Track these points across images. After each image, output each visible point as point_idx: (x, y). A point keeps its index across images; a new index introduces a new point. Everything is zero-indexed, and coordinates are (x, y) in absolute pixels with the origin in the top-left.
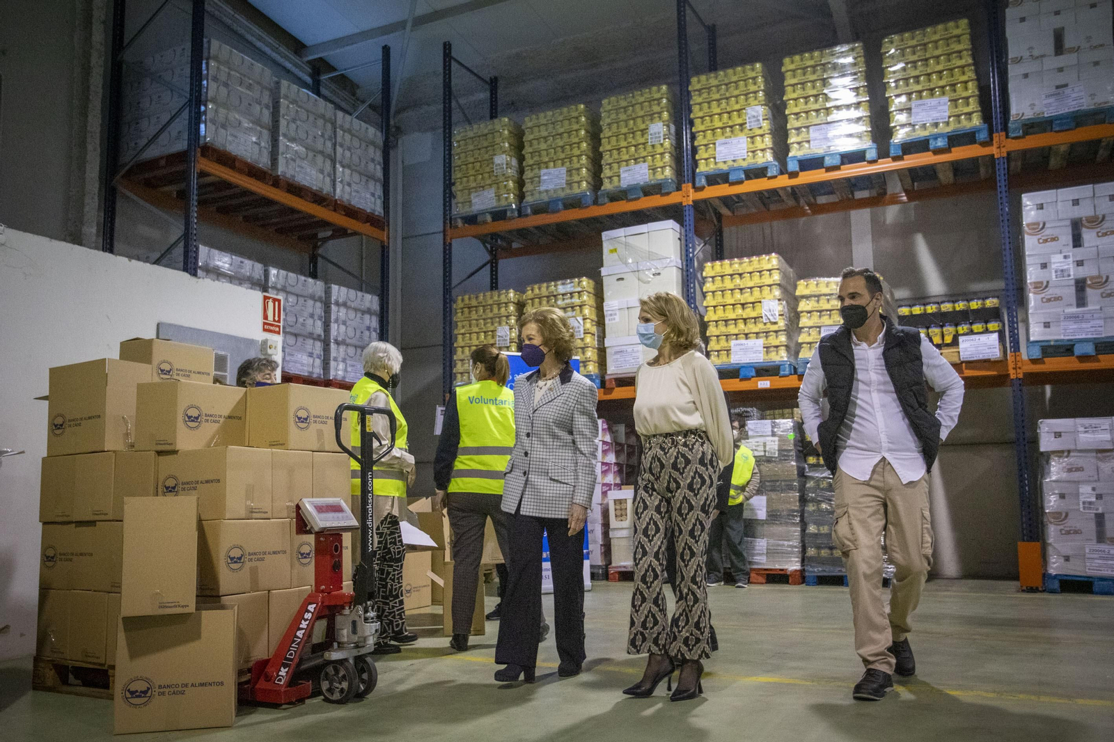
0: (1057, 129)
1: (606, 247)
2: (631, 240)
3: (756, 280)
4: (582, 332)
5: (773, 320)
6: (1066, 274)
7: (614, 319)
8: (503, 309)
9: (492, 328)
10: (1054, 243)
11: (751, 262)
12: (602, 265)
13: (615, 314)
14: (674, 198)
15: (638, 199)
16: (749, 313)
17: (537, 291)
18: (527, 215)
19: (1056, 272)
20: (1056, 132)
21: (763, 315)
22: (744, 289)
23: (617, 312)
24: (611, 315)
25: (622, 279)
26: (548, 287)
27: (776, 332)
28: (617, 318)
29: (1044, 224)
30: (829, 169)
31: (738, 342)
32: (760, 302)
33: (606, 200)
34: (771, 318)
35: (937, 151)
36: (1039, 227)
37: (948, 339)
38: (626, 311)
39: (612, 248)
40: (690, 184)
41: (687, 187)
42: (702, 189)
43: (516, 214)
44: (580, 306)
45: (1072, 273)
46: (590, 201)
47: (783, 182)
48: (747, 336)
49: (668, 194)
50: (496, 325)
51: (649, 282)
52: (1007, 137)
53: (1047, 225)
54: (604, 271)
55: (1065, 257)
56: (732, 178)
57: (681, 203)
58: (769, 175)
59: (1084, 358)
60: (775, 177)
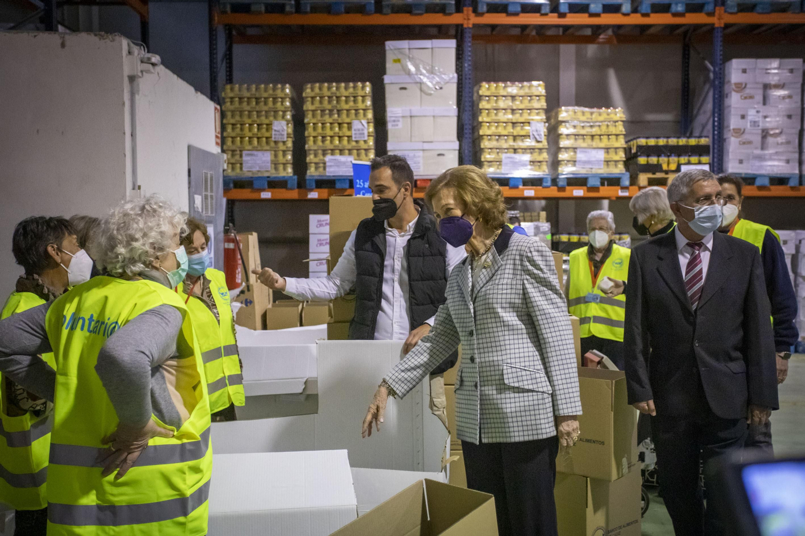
0: (760, 11)
1: (390, 57)
2: (415, 53)
3: (526, 104)
4: (366, 134)
5: (539, 140)
6: (757, 124)
7: (397, 125)
8: (279, 104)
9: (267, 121)
10: (750, 100)
11: (522, 87)
12: (385, 73)
13: (399, 121)
14: (456, 19)
15: (421, 14)
16: (518, 131)
17: (317, 90)
18: (306, 13)
19: (751, 122)
20: (759, 13)
21: (531, 134)
22: (515, 110)
23: (401, 119)
24: (394, 121)
25: (405, 88)
26: (329, 88)
27: (540, 149)
28: (400, 125)
29: (746, 85)
30: (592, 15)
31: (508, 155)
32: (529, 123)
33: (389, 11)
34: (537, 137)
35: (676, 15)
36: (740, 87)
37: (673, 167)
38: (409, 119)
39: (396, 58)
40: (471, 9)
41: (468, 10)
42: (482, 14)
43: (294, 10)
44: (364, 110)
45: (761, 124)
46: (373, 8)
47: (552, 19)
48: (515, 151)
49: (450, 14)
50: (271, 118)
51: (430, 94)
52: (725, 11)
53: (748, 86)
54: (387, 79)
55: (758, 112)
56: (511, 9)
57: (462, 25)
58: (543, 12)
59: (761, 188)
60: (546, 14)
